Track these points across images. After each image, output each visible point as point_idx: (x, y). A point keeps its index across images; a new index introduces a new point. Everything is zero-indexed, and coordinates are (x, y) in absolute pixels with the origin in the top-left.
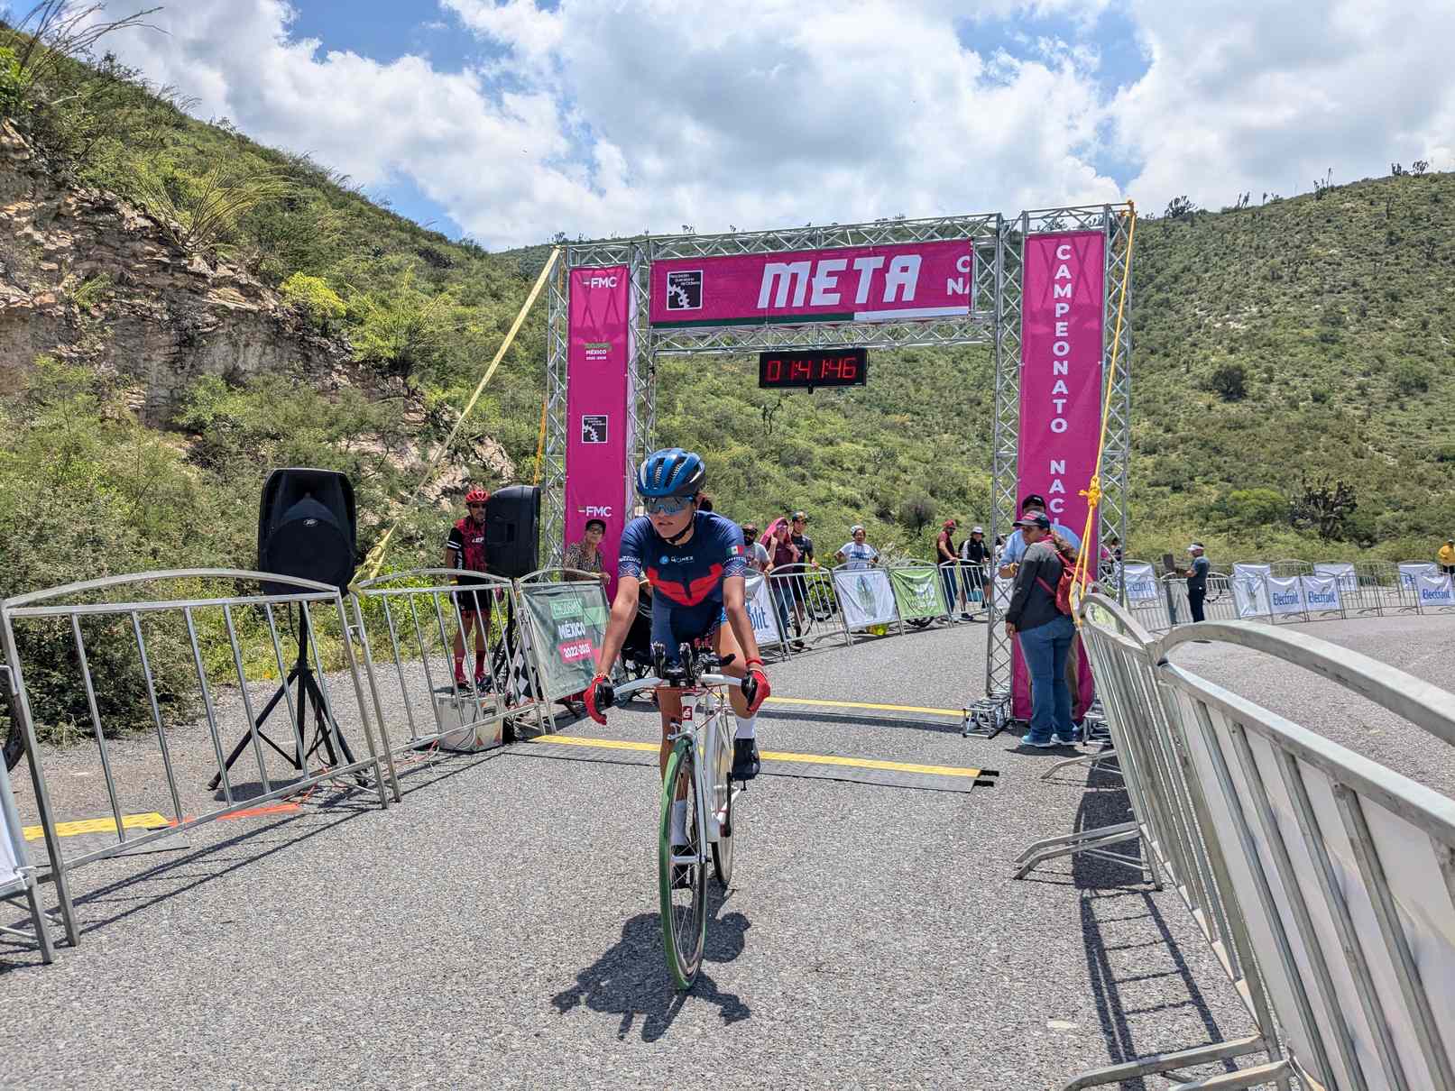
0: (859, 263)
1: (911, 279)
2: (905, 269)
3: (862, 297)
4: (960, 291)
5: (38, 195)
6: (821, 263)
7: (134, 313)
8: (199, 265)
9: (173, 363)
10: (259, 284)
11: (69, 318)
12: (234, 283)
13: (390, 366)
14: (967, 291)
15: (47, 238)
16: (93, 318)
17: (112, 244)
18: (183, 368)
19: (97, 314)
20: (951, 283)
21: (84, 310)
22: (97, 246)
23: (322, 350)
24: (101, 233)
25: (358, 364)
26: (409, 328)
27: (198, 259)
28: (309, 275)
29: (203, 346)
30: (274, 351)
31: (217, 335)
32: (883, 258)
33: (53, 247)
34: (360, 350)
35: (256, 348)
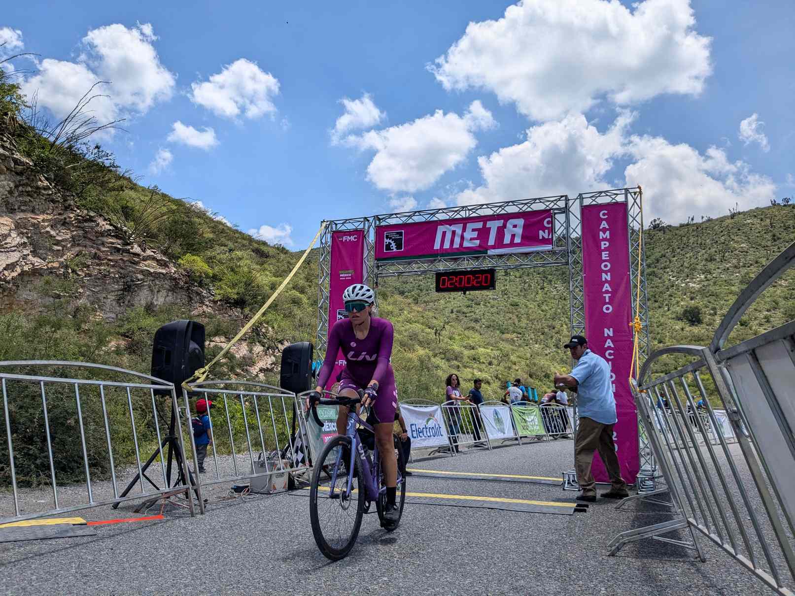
0: (489, 224)
1: (519, 231)
2: (515, 226)
3: (491, 242)
4: (546, 237)
5: (55, 212)
6: (468, 225)
7: (100, 273)
8: (136, 249)
9: (119, 300)
10: (168, 260)
11: (66, 275)
12: (154, 259)
13: (235, 303)
14: (550, 237)
15: (57, 234)
16: (79, 275)
17: (92, 238)
18: (124, 303)
19: (80, 273)
20: (541, 232)
21: (74, 271)
22: (83, 239)
23: (198, 294)
24: (86, 232)
25: (217, 301)
26: (245, 284)
27: (136, 246)
28: (193, 255)
29: (135, 291)
30: (173, 294)
31: (143, 286)
32: (502, 221)
33: (60, 239)
34: (219, 294)
35: (164, 293)
